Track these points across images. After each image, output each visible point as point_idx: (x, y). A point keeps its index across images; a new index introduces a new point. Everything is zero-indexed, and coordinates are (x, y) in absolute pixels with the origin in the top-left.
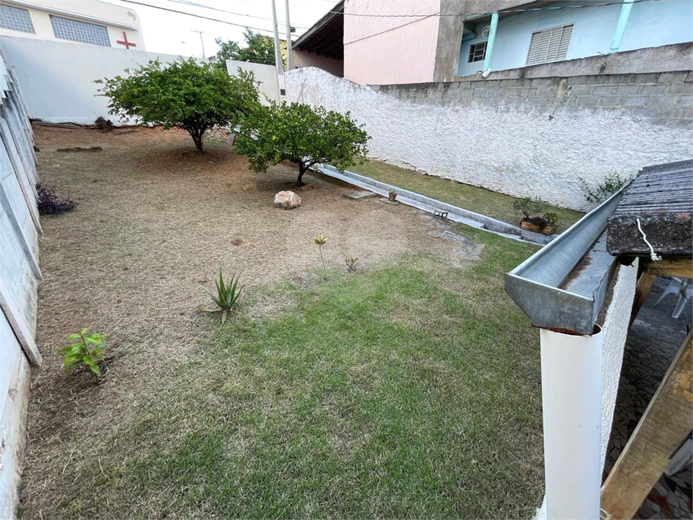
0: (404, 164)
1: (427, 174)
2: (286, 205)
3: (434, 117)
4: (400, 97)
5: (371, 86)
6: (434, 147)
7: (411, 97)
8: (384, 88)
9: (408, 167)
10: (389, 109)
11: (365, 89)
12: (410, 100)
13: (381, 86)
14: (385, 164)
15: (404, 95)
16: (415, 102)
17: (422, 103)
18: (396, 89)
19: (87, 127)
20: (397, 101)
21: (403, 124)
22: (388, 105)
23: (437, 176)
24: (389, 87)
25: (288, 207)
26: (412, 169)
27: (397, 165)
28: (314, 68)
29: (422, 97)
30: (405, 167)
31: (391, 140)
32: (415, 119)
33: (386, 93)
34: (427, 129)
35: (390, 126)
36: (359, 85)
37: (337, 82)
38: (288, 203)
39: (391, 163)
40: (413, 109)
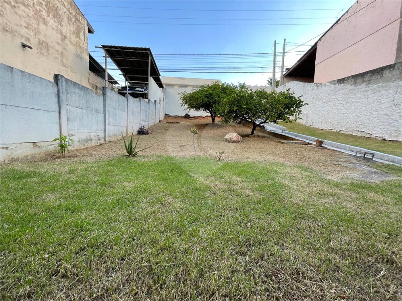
0: (359, 133)
1: (384, 140)
2: (230, 140)
3: (391, 91)
4: (355, 83)
5: (330, 82)
6: (392, 115)
7: (366, 81)
8: (341, 81)
9: (363, 134)
10: (345, 94)
11: (325, 85)
12: (365, 83)
13: (338, 80)
14: (339, 133)
15: (359, 80)
16: (370, 84)
17: (378, 83)
18: (352, 79)
19: (182, 117)
20: (353, 87)
21: (357, 102)
22: (344, 91)
23: (397, 141)
24: (345, 79)
25: (230, 141)
26: (368, 136)
27: (351, 134)
28: (293, 82)
29: (377, 79)
30: (359, 134)
31: (346, 115)
32: (370, 96)
33: (343, 83)
34: (383, 102)
35: (346, 105)
36: (321, 84)
37: (305, 86)
38: (231, 139)
39: (346, 133)
40: (368, 89)
